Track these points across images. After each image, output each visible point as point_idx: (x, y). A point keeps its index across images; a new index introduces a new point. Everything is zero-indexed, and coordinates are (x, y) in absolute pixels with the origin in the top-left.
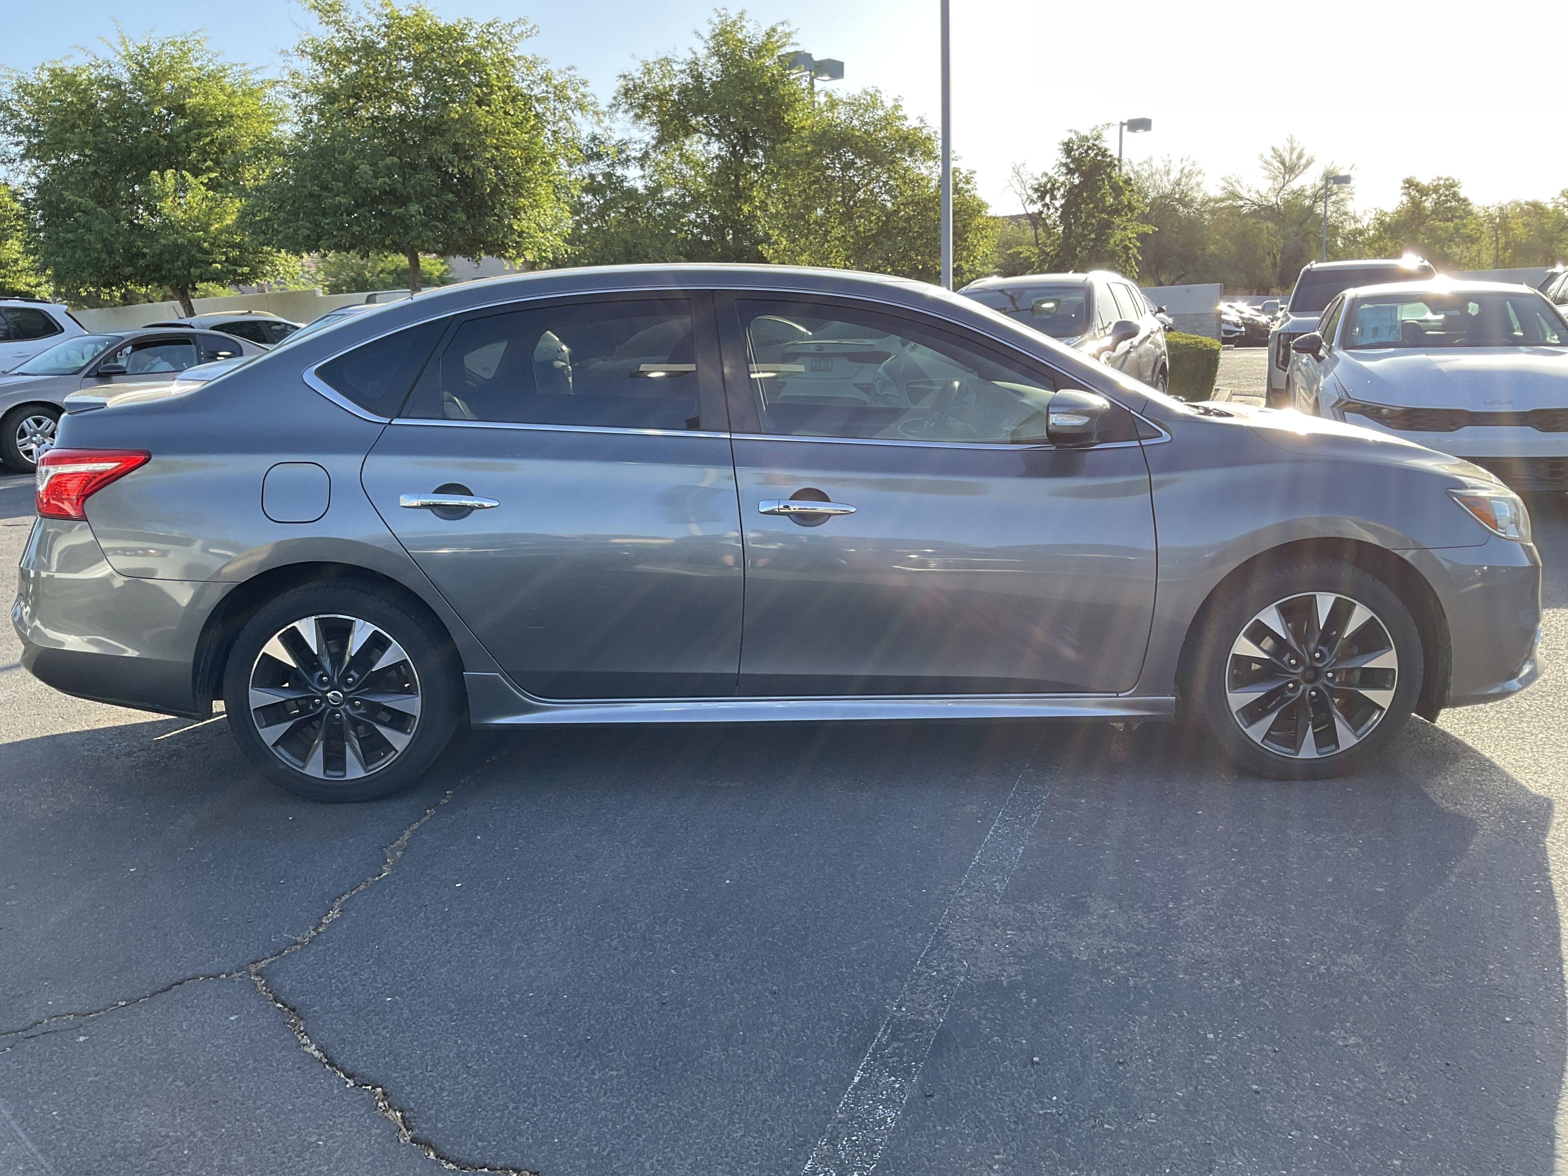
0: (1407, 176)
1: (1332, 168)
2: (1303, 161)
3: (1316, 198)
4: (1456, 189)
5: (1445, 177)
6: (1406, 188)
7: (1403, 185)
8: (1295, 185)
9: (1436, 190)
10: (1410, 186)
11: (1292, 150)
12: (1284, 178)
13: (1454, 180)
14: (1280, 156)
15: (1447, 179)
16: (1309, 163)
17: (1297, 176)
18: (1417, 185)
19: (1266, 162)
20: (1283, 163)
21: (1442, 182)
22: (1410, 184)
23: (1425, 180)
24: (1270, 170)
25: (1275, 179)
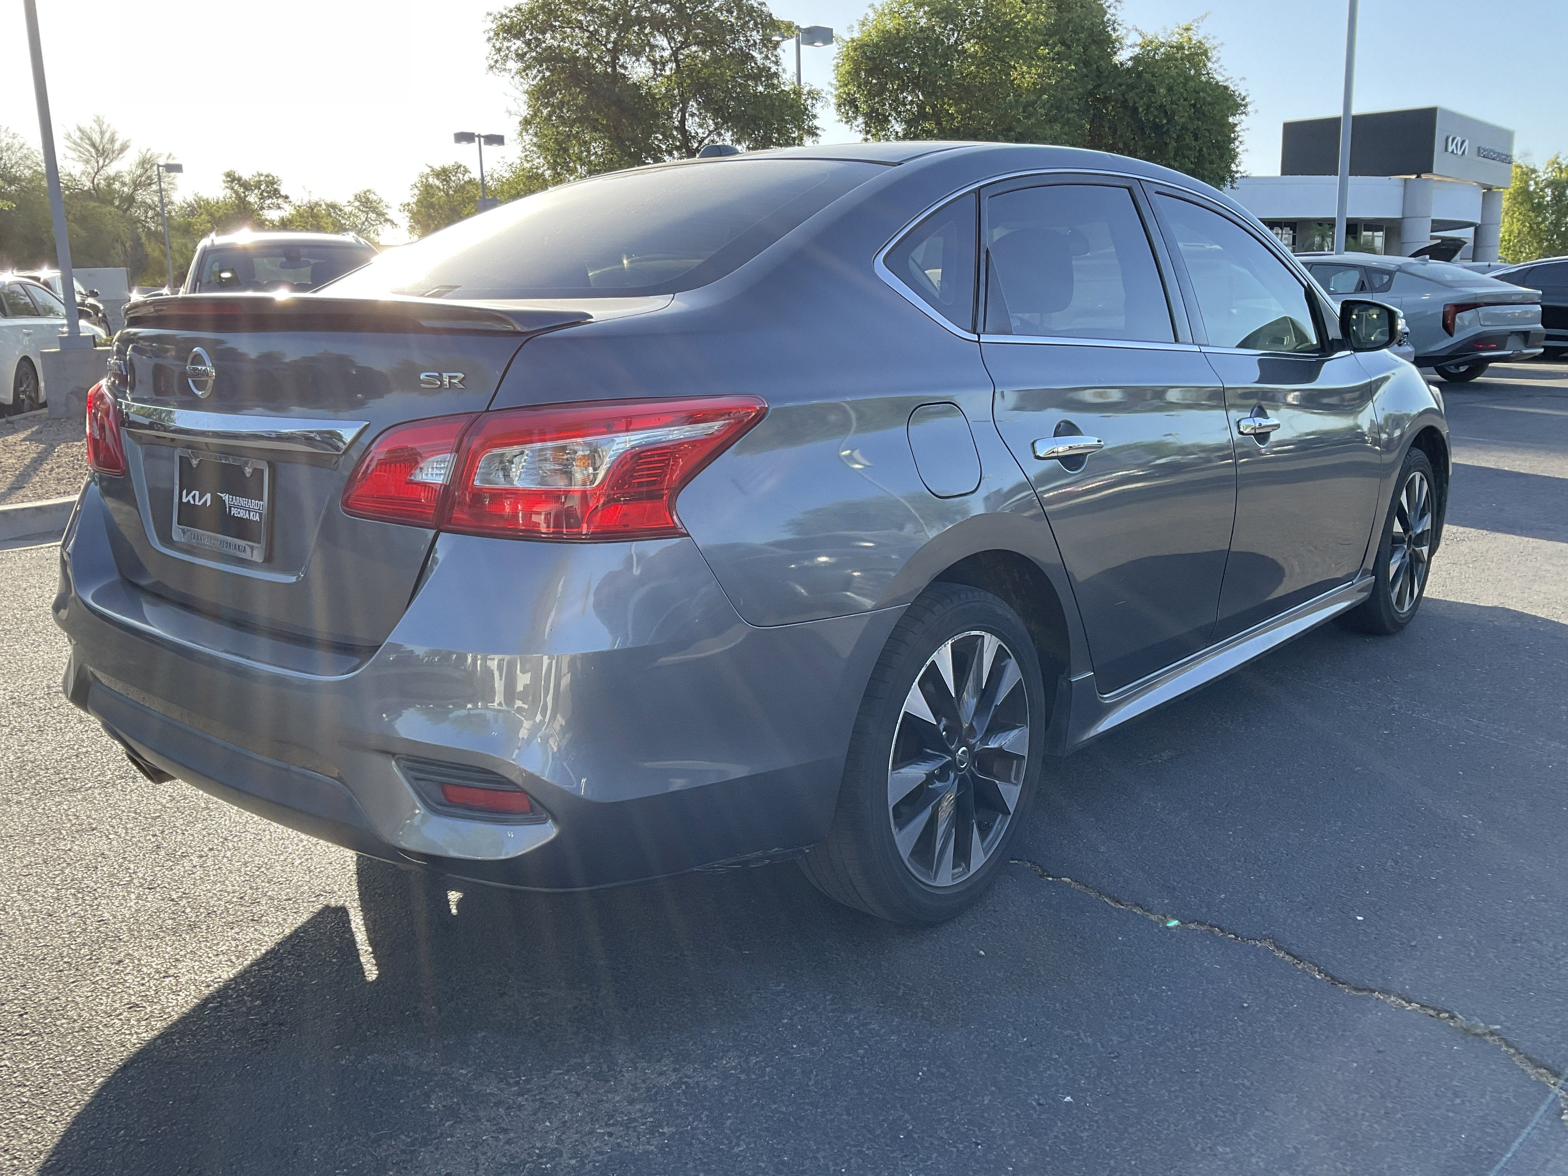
0: (227, 170)
1: (148, 156)
2: (117, 146)
3: (137, 185)
4: (275, 186)
5: (265, 173)
6: (228, 181)
7: (224, 178)
8: (111, 170)
9: (258, 185)
10: (232, 181)
11: (102, 133)
12: (98, 162)
13: (274, 178)
14: (90, 139)
15: (267, 176)
16: (123, 149)
17: (111, 161)
18: (239, 179)
19: (75, 143)
20: (93, 145)
21: (262, 178)
22: (232, 178)
23: (247, 174)
24: (80, 152)
25: (87, 162)
